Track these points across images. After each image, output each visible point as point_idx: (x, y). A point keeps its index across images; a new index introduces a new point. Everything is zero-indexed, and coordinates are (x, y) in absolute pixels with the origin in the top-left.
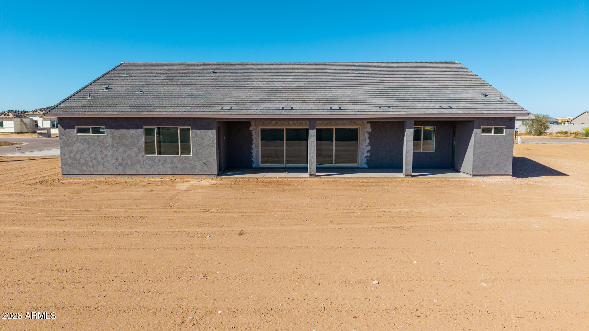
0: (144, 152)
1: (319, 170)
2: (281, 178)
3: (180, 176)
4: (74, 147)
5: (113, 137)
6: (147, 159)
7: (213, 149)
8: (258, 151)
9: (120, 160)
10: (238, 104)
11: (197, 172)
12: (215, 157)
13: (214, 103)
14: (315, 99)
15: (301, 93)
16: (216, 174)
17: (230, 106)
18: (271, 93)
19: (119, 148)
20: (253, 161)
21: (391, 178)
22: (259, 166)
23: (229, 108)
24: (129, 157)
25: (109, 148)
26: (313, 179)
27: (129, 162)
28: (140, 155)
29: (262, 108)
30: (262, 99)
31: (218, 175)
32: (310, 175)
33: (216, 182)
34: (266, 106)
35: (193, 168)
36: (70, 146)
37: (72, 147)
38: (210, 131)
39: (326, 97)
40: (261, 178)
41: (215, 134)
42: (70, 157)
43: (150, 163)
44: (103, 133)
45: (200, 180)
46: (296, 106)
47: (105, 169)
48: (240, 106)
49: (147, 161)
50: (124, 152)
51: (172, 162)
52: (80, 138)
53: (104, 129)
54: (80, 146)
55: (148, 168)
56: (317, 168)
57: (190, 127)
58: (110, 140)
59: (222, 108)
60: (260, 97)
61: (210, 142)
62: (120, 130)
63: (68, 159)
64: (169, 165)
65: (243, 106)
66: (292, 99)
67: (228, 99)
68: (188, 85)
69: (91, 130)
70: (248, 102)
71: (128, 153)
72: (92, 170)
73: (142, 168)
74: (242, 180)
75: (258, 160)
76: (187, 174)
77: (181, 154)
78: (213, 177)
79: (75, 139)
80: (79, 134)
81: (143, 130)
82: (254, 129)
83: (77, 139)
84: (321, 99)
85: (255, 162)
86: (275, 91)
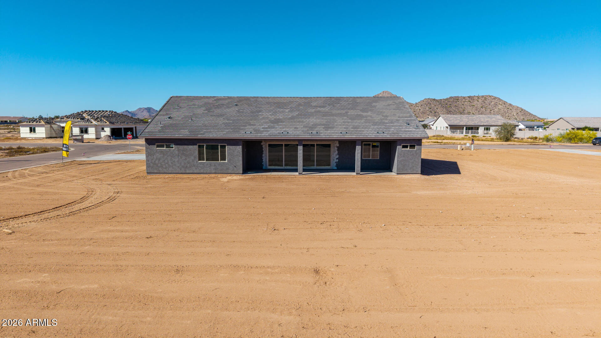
0: (197, 160)
1: (304, 170)
2: (281, 175)
3: (220, 174)
4: (155, 156)
5: (178, 150)
6: (200, 164)
7: (240, 157)
8: (267, 158)
9: (183, 164)
10: (254, 130)
11: (230, 171)
12: (241, 162)
13: (240, 129)
14: (303, 127)
15: (294, 122)
16: (242, 173)
17: (250, 131)
18: (275, 122)
19: (182, 157)
20: (263, 165)
21: (348, 175)
22: (267, 168)
23: (250, 133)
24: (189, 163)
25: (176, 157)
26: (301, 176)
27: (188, 165)
28: (195, 161)
29: (270, 133)
30: (270, 127)
31: (243, 173)
32: (299, 174)
33: (242, 177)
34: (272, 131)
35: (227, 169)
36: (152, 155)
37: (153, 156)
38: (238, 147)
39: (309, 125)
40: (269, 175)
41: (241, 149)
42: (152, 162)
43: (201, 166)
44: (172, 147)
45: (232, 176)
46: (290, 131)
47: (173, 169)
48: (256, 131)
49: (199, 165)
50: (186, 159)
51: (215, 166)
52: (158, 151)
53: (173, 145)
54: (158, 155)
55: (200, 169)
56: (303, 169)
57: (226, 144)
58: (177, 152)
59: (245, 132)
60: (268, 125)
61: (238, 153)
62: (183, 146)
63: (151, 164)
64: (213, 167)
65: (258, 131)
66: (288, 127)
67: (248, 126)
68: (221, 115)
69: (165, 146)
70: (261, 128)
71: (188, 160)
72: (165, 171)
73: (196, 169)
74: (257, 176)
75: (266, 164)
76: (224, 173)
77: (220, 161)
78: (240, 174)
79: (155, 151)
80: (157, 148)
81: (197, 146)
82: (264, 144)
83: (157, 151)
84: (306, 127)
85: (264, 166)
86: (277, 120)
